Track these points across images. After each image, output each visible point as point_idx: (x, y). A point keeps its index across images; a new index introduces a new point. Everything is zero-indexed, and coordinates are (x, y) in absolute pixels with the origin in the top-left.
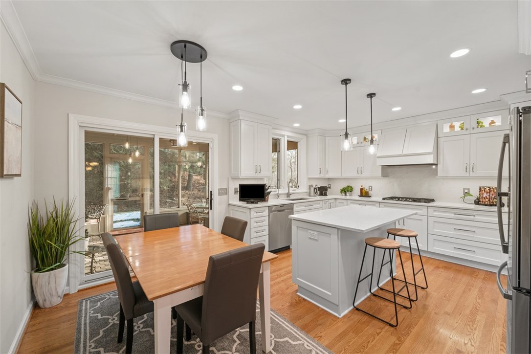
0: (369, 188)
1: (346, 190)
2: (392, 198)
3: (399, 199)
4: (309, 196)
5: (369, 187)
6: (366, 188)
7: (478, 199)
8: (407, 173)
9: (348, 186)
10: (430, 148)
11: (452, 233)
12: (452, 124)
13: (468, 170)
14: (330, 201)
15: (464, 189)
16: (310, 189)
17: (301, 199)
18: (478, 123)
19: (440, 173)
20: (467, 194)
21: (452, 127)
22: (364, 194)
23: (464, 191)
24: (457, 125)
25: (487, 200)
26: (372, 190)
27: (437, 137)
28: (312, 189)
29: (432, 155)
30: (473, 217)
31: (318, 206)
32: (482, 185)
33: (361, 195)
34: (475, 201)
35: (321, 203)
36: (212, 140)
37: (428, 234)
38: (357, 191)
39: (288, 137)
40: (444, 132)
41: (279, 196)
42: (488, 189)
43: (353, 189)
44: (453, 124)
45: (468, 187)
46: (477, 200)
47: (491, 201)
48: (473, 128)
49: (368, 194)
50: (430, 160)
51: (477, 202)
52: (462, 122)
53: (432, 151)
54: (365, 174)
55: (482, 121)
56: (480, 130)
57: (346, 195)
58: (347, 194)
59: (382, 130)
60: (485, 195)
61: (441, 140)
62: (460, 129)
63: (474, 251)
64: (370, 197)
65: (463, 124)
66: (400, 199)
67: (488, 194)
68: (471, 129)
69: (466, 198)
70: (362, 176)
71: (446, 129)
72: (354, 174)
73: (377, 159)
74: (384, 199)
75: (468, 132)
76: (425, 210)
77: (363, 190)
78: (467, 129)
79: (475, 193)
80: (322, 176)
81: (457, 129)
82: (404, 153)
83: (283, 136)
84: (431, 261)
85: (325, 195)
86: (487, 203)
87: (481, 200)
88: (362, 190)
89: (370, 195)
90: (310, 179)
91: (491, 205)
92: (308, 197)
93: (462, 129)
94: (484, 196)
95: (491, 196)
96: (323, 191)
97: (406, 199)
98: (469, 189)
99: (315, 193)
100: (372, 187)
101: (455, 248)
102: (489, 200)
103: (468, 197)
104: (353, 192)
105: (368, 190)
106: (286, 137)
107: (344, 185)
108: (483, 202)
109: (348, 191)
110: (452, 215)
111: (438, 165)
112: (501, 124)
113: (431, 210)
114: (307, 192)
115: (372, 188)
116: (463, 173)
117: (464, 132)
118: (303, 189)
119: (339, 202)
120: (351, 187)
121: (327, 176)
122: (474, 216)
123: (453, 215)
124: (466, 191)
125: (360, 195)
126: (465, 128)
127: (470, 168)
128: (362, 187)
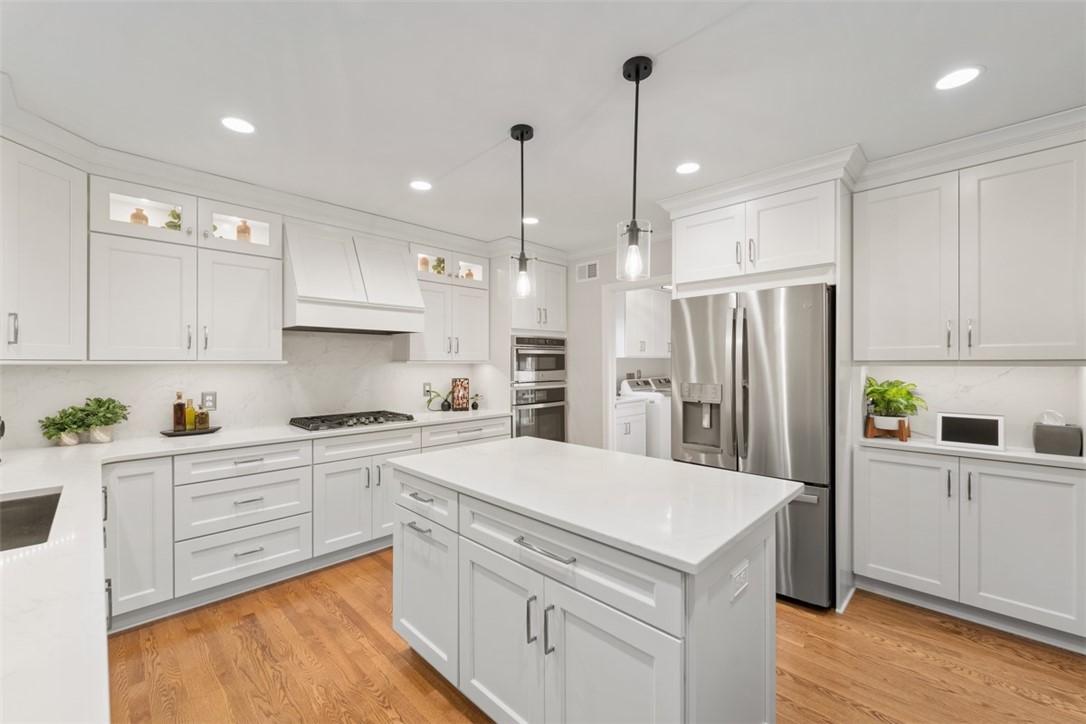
0: (204, 401)
9: (99, 402)
15: (425, 385)
20: (428, 393)
21: (424, 263)
22: (191, 423)
23: (424, 388)
25: (465, 401)
26: (215, 406)
30: (479, 432)
33: (179, 431)
34: (443, 405)
42: (466, 382)
46: (447, 403)
49: (208, 422)
51: (447, 406)
60: (462, 392)
64: (216, 431)
76: (416, 436)
77: (188, 410)
79: (444, 391)
86: (464, 405)
87: (452, 403)
88: (179, 409)
89: (212, 425)
94: (461, 395)
98: (429, 384)
100: (214, 395)
105: (203, 409)
108: (459, 405)
110: (454, 436)
113: (426, 433)
122: (481, 430)
123: (456, 435)
124: (427, 389)
125: (169, 428)
128: (179, 397)
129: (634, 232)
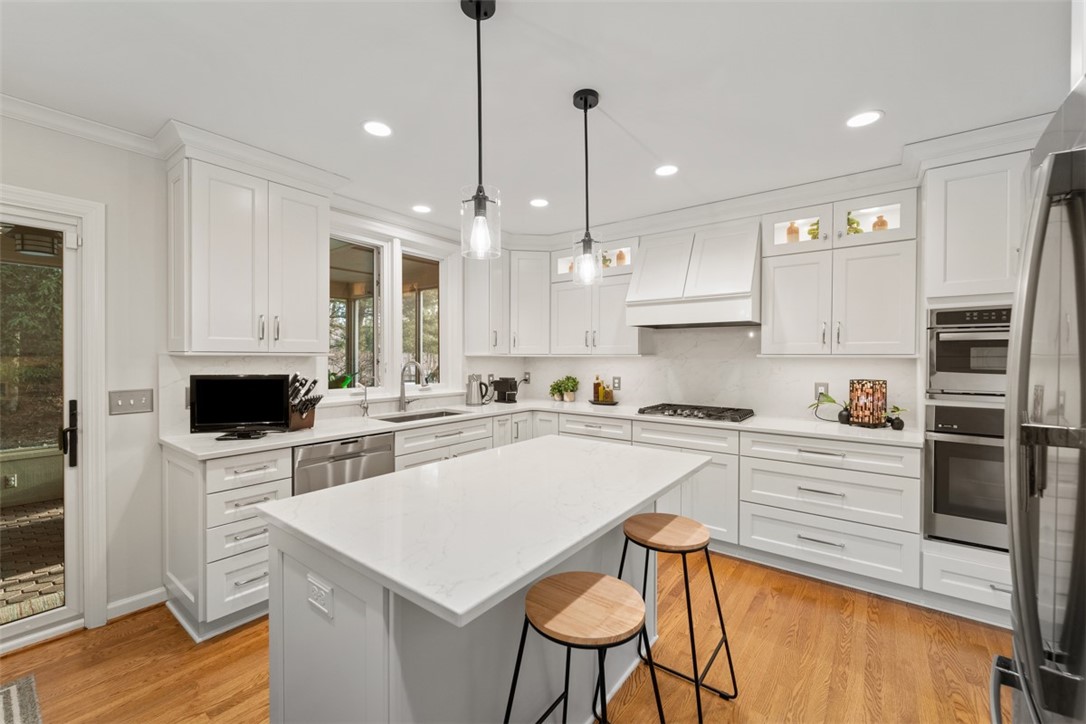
0: (614, 383)
1: (564, 388)
2: (662, 408)
3: (675, 412)
4: (468, 404)
5: (614, 378)
6: (607, 382)
7: (846, 409)
8: (696, 346)
9: (568, 378)
10: (745, 283)
11: (793, 498)
12: (792, 224)
13: (827, 339)
14: (516, 418)
15: (817, 386)
16: (469, 386)
17: (440, 414)
18: (850, 222)
19: (767, 346)
20: (822, 397)
21: (793, 232)
22: (603, 397)
23: (816, 389)
24: (804, 226)
25: (867, 413)
26: (619, 387)
27: (761, 257)
28: (475, 385)
29: (750, 300)
30: (840, 458)
31: (481, 432)
32: (856, 377)
33: (596, 401)
34: (840, 415)
35: (489, 425)
36: (74, 222)
37: (739, 501)
38: (586, 391)
39: (404, 243)
40: (776, 243)
41: (366, 408)
42: (869, 385)
43: (579, 386)
44: (796, 225)
45: (824, 381)
46: (845, 413)
47: (876, 414)
48: (840, 236)
49: (612, 397)
50: (744, 312)
51: (846, 418)
52: (815, 220)
53: (749, 290)
54: (604, 348)
55: (857, 219)
56: (853, 239)
57: (562, 400)
58: (565, 397)
59: (640, 237)
60: (863, 400)
61: (769, 263)
62: (810, 236)
63: (842, 546)
64: (615, 404)
65: (817, 223)
66: (679, 411)
67: (870, 398)
68: (836, 237)
69: (821, 406)
70: (597, 351)
71: (781, 238)
72: (578, 348)
73: (628, 309)
74: (642, 411)
75: (828, 244)
76: (733, 439)
77: (601, 388)
78: (826, 238)
79: (841, 396)
80: (501, 350)
81: (804, 236)
82: (689, 293)
83: (390, 239)
84: (747, 572)
85: (512, 400)
86: (867, 419)
87: (855, 414)
88: (597, 386)
89: (615, 400)
90: (470, 359)
91: (875, 426)
92: (464, 408)
93: (815, 237)
94: (861, 403)
95: (876, 402)
96: (505, 390)
97: (693, 410)
98: (826, 386)
99: (483, 397)
100: (619, 379)
101: (800, 537)
102: (872, 414)
103: (824, 406)
104: (578, 392)
105: (611, 388)
106: (397, 243)
107: (558, 374)
108: (858, 417)
109: (566, 390)
110: (792, 453)
111: (763, 327)
112: (898, 226)
113: (746, 439)
114: (462, 395)
115: (619, 383)
116: (816, 347)
117: (819, 244)
118: (451, 385)
119: (541, 420)
120: (574, 380)
121: (515, 352)
122: (844, 456)
123: (795, 453)
124: (822, 390)
125: (592, 398)
126: (821, 235)
127: (832, 335)
128: (597, 379)
129: (480, 201)
